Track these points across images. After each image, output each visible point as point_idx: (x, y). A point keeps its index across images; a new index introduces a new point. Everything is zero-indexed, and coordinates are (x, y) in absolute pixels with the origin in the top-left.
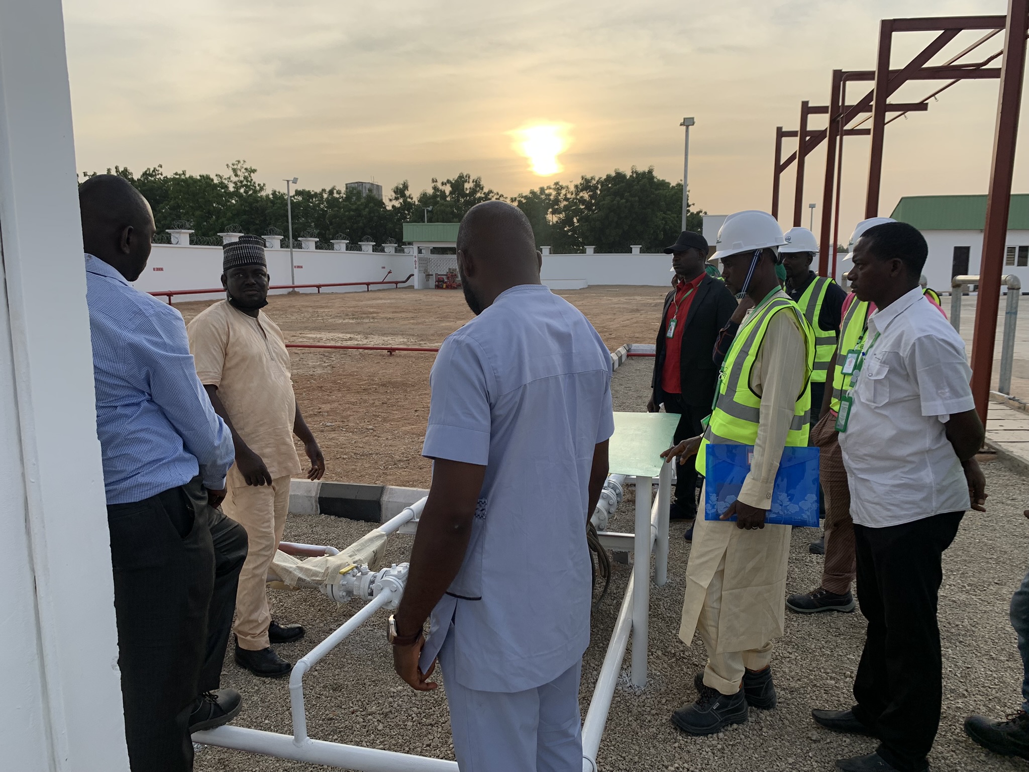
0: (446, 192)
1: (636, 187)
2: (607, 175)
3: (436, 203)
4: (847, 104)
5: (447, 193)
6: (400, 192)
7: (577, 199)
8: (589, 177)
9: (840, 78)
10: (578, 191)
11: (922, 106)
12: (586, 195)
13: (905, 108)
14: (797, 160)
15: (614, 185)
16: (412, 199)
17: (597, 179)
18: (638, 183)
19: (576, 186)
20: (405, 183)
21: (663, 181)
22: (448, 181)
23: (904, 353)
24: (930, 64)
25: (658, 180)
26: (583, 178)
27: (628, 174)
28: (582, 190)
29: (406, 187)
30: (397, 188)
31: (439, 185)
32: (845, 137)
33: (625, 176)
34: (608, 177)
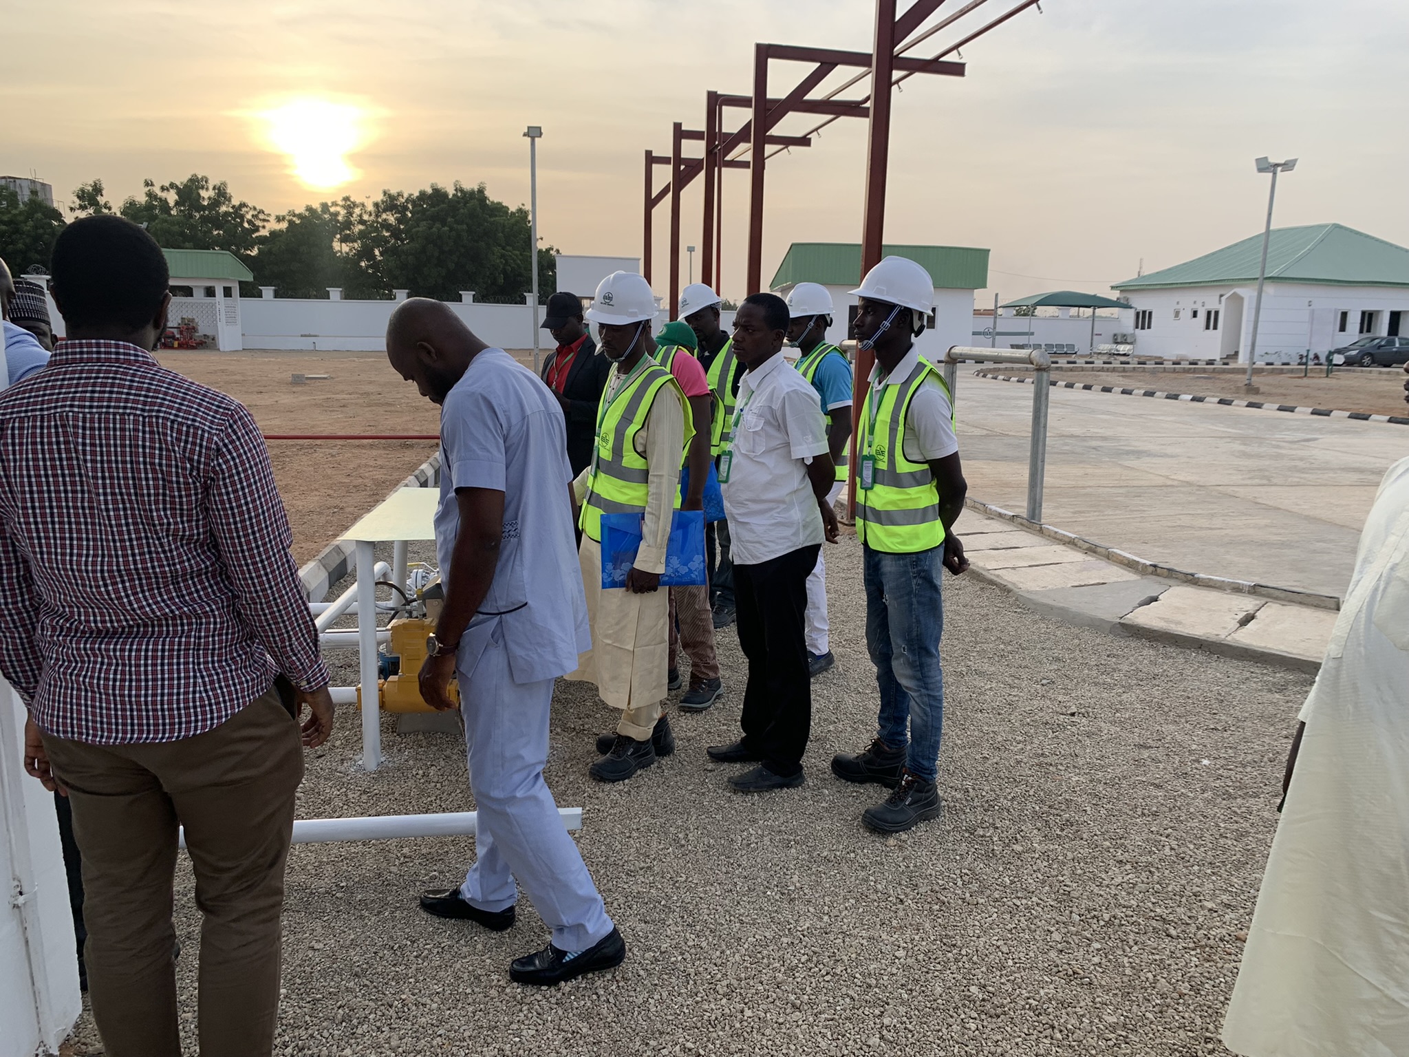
0: (169, 201)
1: (462, 211)
2: (420, 192)
3: (152, 218)
4: (724, 130)
5: (172, 203)
6: (90, 196)
7: (378, 222)
8: (394, 192)
9: (716, 102)
10: (379, 212)
11: (804, 141)
12: (391, 218)
13: (787, 142)
14: (671, 193)
15: (432, 206)
16: (110, 209)
17: (406, 195)
18: (465, 205)
19: (376, 205)
20: (96, 185)
21: (499, 203)
22: (172, 185)
23: (776, 406)
24: (810, 96)
25: (492, 202)
26: (385, 193)
27: (451, 192)
28: (385, 211)
29: (97, 190)
30: (82, 190)
31: (157, 190)
32: (724, 169)
33: (445, 195)
34: (423, 194)
